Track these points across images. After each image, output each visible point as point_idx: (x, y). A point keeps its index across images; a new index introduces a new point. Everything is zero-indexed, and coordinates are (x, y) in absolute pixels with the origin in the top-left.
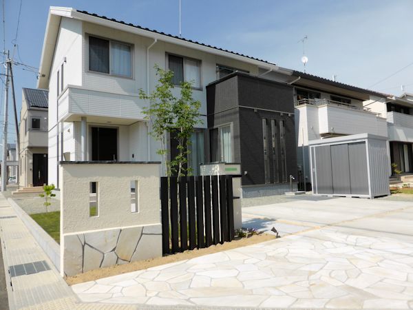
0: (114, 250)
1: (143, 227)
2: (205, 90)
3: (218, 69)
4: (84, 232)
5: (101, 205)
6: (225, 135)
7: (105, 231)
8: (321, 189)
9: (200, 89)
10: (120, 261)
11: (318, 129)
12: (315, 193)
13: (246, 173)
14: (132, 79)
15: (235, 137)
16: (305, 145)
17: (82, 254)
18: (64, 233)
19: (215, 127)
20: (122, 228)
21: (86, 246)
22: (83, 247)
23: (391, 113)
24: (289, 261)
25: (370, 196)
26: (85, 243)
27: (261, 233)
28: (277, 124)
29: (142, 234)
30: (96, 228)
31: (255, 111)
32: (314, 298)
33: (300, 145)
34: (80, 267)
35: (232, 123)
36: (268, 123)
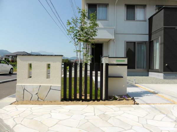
0: (37, 94)
1: (51, 86)
2: (148, 21)
3: (157, 8)
4: (24, 84)
7: (33, 85)
9: (145, 21)
10: (39, 99)
14: (107, 20)
15: (161, 44)
17: (23, 93)
18: (18, 83)
19: (152, 40)
20: (41, 85)
21: (25, 90)
22: (24, 90)
26: (25, 89)
29: (50, 89)
30: (30, 83)
34: (22, 98)
35: (160, 37)
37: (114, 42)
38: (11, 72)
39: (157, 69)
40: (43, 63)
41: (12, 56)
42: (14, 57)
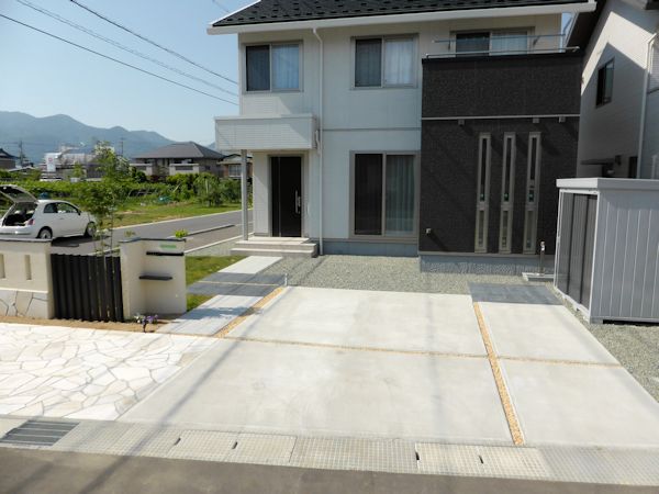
9: (412, 88)
14: (299, 91)
31: (461, 123)
38: (90, 234)
41: (156, 160)
42: (160, 164)
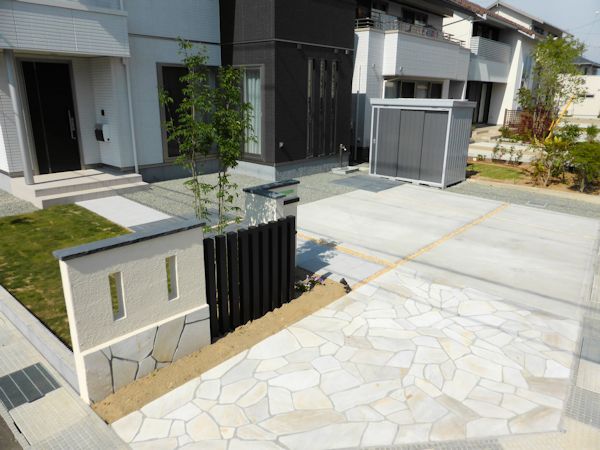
0: (150, 354)
1: (186, 316)
4: (110, 343)
5: (127, 302)
6: (250, 80)
8: (382, 167)
10: (159, 365)
11: (381, 68)
12: (372, 172)
13: (281, 145)
15: (267, 88)
16: (361, 92)
17: (110, 371)
18: (82, 350)
20: (160, 323)
21: (115, 361)
22: (110, 362)
23: (477, 39)
24: (372, 348)
25: (442, 185)
26: (112, 357)
27: (324, 278)
28: (327, 67)
29: (185, 325)
30: (124, 333)
31: (299, 47)
32: (415, 423)
33: (354, 91)
34: (109, 387)
35: (263, 65)
36: (316, 67)
37: (124, 66)
39: (251, 154)
40: (154, 259)
